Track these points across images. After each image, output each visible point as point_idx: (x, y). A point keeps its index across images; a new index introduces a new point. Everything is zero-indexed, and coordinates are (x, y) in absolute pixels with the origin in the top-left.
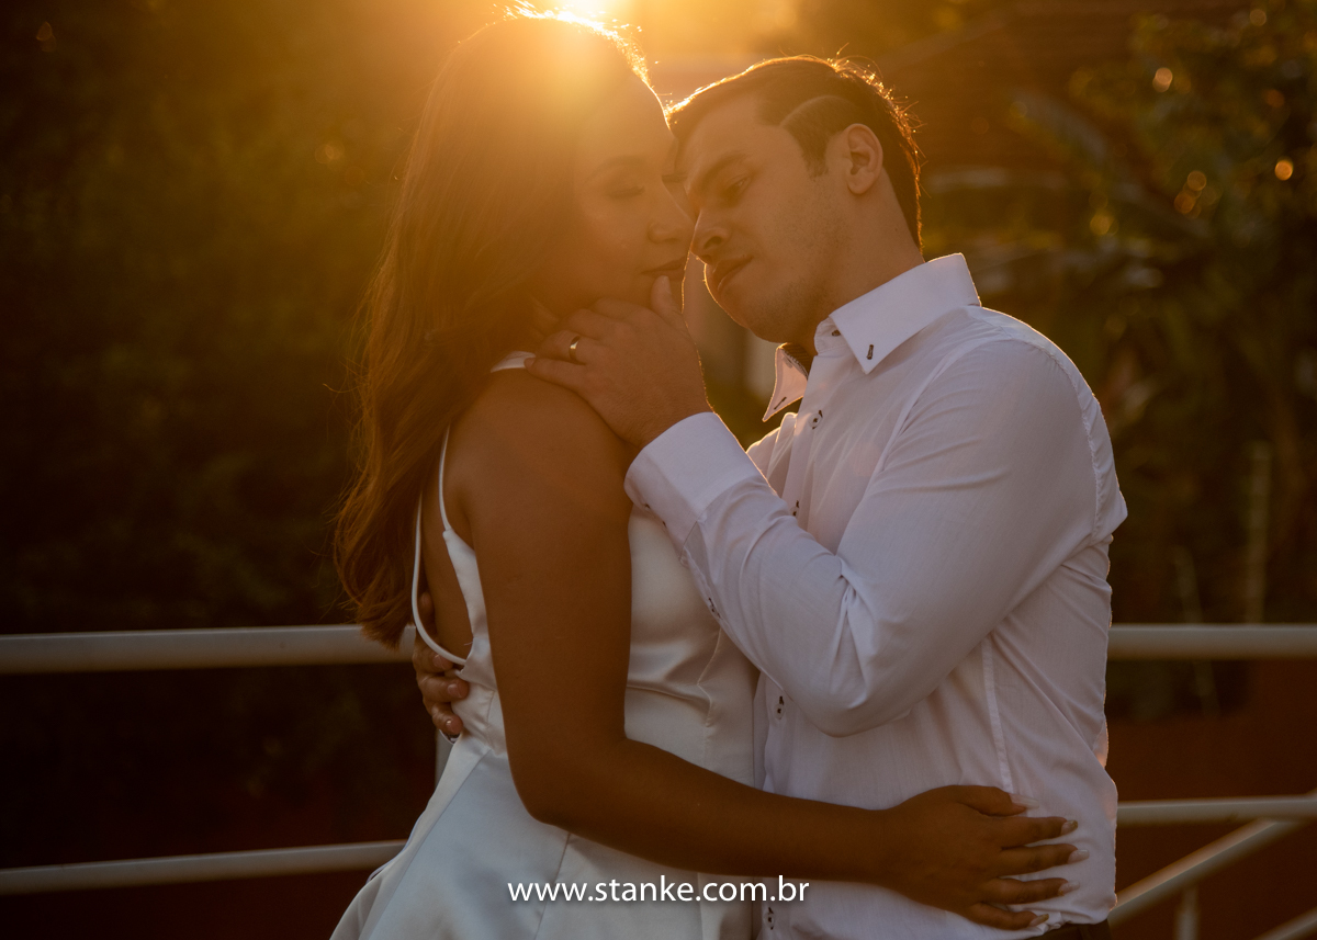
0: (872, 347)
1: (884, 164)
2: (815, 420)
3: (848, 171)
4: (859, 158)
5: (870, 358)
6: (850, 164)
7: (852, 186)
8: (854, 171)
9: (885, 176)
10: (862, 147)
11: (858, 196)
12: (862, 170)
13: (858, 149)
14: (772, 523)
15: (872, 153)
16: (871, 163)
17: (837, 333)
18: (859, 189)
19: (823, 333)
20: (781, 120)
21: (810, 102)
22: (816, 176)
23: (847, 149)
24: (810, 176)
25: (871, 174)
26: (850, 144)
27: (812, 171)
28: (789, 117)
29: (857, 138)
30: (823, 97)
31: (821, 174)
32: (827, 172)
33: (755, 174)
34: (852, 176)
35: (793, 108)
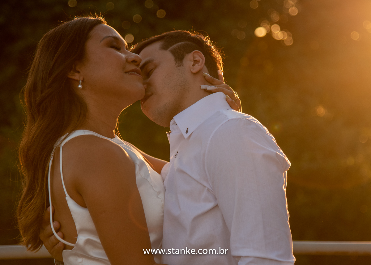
0: (188, 128)
1: (205, 64)
3: (191, 66)
4: (196, 62)
5: (187, 133)
6: (192, 63)
7: (192, 70)
8: (193, 65)
10: (198, 58)
11: (194, 74)
12: (196, 65)
13: (196, 59)
15: (201, 60)
16: (200, 63)
17: (176, 124)
18: (195, 71)
19: (173, 124)
20: (168, 48)
21: (180, 43)
22: (178, 66)
23: (192, 58)
24: (176, 67)
25: (200, 67)
26: (194, 57)
27: (177, 65)
28: (171, 48)
29: (196, 55)
30: (185, 42)
31: (180, 66)
32: (183, 65)
33: (156, 66)
34: (192, 67)
35: (173, 45)
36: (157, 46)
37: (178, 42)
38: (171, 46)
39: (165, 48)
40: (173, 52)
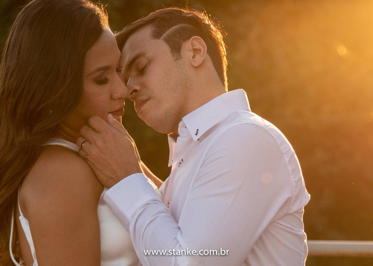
0: (198, 130)
1: (208, 52)
2: (180, 163)
3: (191, 58)
4: (196, 51)
5: (196, 135)
6: (192, 54)
7: (193, 64)
8: (193, 57)
9: (209, 58)
10: (198, 46)
11: (197, 68)
12: (197, 56)
13: (196, 47)
14: (153, 218)
15: (202, 49)
16: (202, 53)
17: (186, 127)
18: (196, 65)
19: (182, 126)
20: (161, 36)
21: (174, 28)
22: (176, 60)
23: (191, 48)
24: (174, 61)
25: (202, 58)
26: (192, 45)
27: (175, 58)
28: (164, 35)
29: (195, 43)
30: (180, 25)
31: (179, 59)
32: (181, 58)
33: (150, 61)
34: (193, 59)
35: (166, 31)
36: (147, 32)
37: (172, 27)
38: (164, 33)
39: (157, 35)
40: (168, 41)
